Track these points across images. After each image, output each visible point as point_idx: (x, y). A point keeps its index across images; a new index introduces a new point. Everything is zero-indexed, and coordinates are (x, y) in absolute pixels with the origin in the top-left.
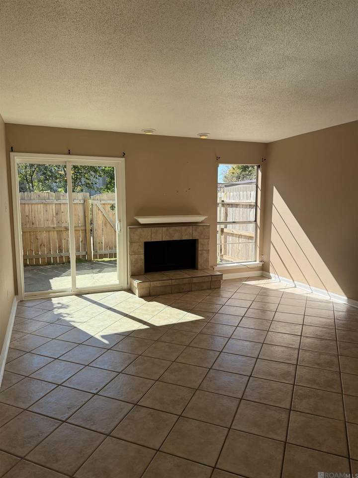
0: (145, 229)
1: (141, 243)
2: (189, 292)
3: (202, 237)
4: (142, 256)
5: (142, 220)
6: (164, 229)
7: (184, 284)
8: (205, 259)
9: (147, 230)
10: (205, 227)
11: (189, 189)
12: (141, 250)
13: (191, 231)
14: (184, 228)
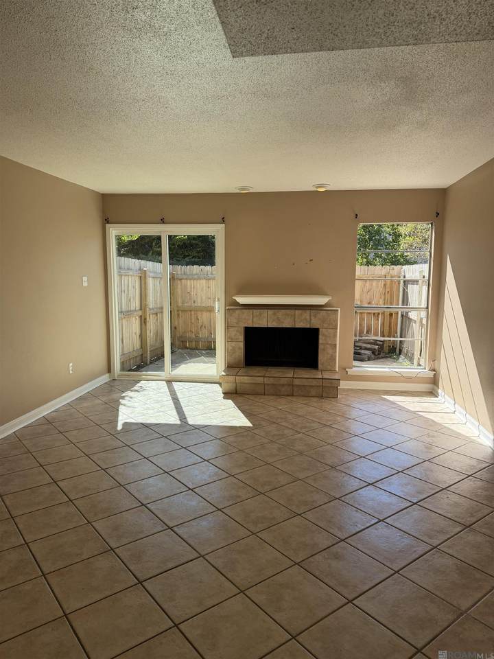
0: (246, 311)
1: (240, 329)
2: (288, 396)
3: (325, 326)
4: (242, 345)
5: (242, 300)
6: (270, 312)
7: (283, 385)
8: (329, 356)
9: (247, 314)
10: (329, 312)
11: (311, 260)
12: (240, 337)
13: (308, 317)
14: (297, 312)
